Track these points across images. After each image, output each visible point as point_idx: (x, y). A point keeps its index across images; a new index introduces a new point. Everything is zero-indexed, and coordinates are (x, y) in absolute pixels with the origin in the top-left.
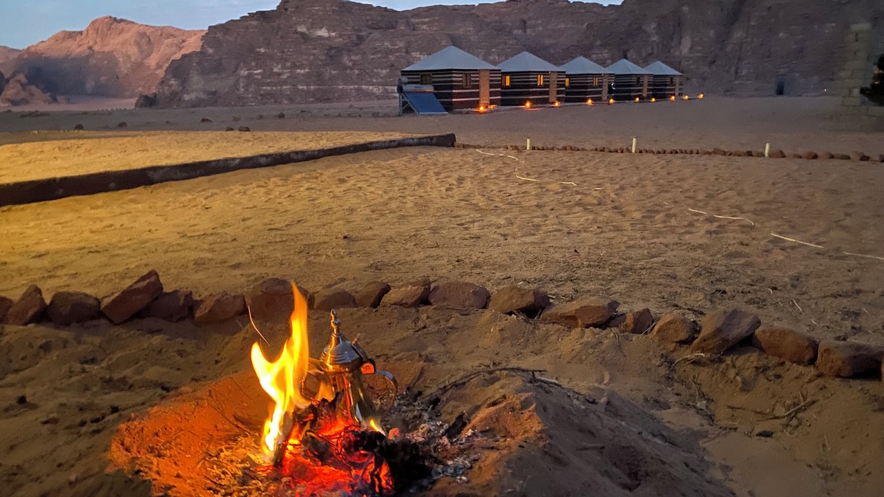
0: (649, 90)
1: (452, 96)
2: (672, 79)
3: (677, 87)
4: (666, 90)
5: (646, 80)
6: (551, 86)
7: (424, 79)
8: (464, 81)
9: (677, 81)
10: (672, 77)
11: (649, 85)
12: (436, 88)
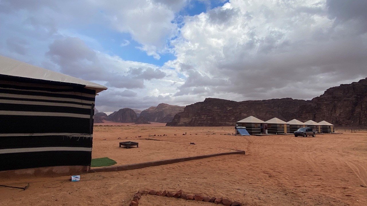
0: (321, 130)
1: (251, 130)
2: (329, 127)
3: (332, 129)
4: (327, 130)
5: (319, 127)
6: (285, 128)
7: (243, 125)
8: (255, 126)
9: (332, 127)
10: (330, 126)
11: (321, 129)
12: (246, 127)
